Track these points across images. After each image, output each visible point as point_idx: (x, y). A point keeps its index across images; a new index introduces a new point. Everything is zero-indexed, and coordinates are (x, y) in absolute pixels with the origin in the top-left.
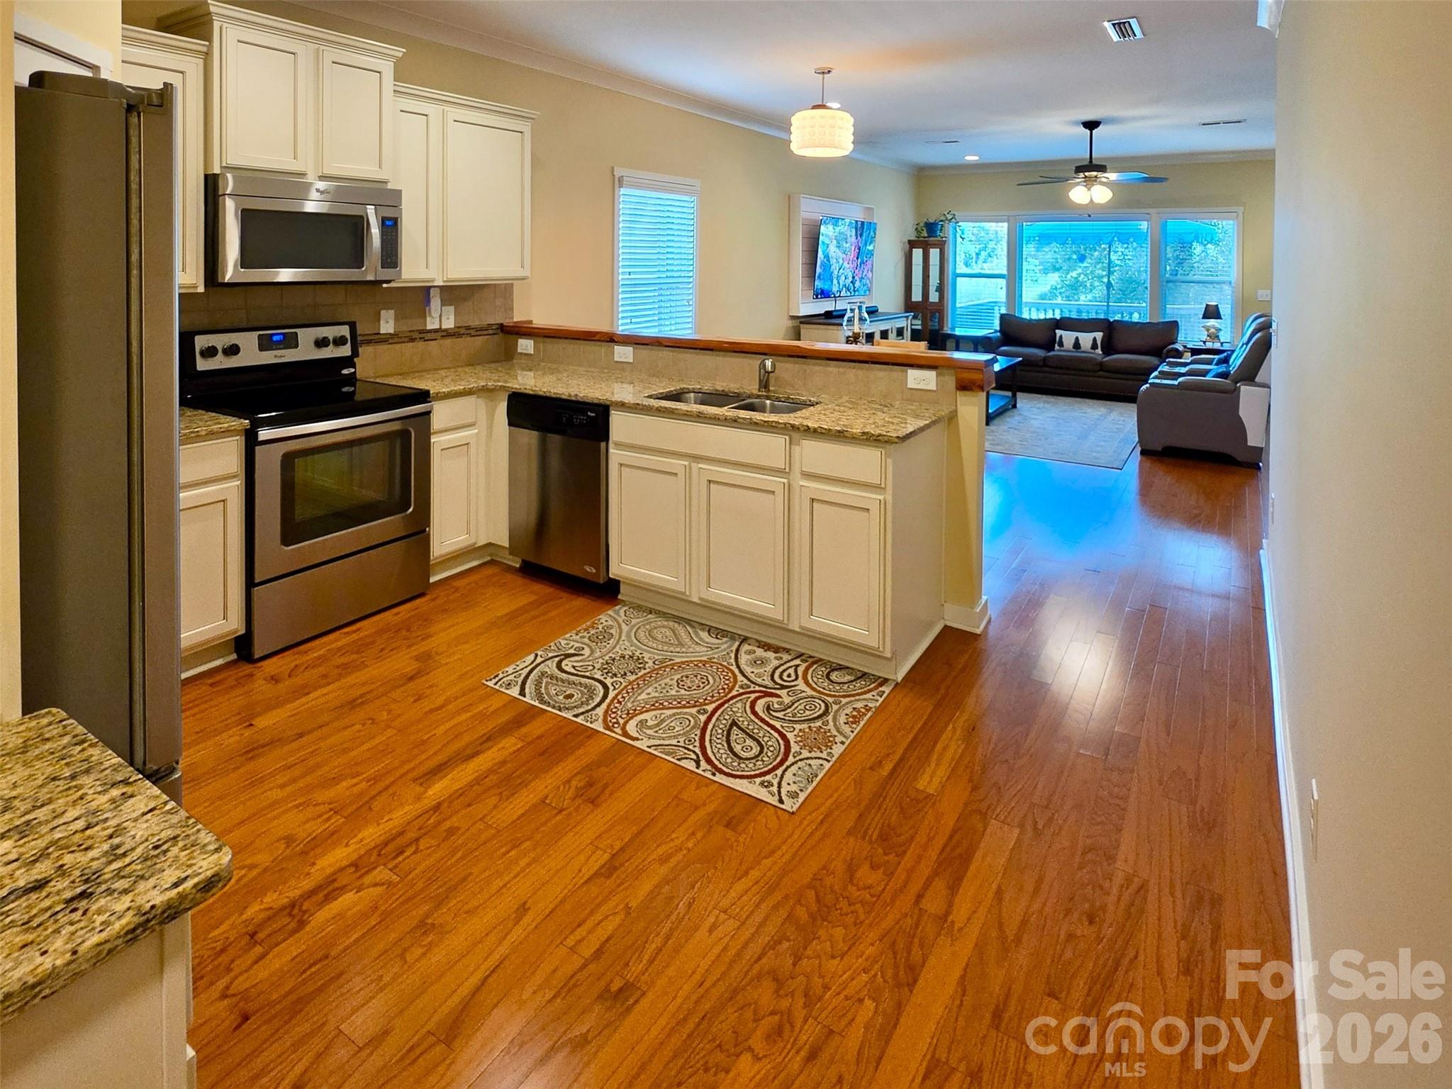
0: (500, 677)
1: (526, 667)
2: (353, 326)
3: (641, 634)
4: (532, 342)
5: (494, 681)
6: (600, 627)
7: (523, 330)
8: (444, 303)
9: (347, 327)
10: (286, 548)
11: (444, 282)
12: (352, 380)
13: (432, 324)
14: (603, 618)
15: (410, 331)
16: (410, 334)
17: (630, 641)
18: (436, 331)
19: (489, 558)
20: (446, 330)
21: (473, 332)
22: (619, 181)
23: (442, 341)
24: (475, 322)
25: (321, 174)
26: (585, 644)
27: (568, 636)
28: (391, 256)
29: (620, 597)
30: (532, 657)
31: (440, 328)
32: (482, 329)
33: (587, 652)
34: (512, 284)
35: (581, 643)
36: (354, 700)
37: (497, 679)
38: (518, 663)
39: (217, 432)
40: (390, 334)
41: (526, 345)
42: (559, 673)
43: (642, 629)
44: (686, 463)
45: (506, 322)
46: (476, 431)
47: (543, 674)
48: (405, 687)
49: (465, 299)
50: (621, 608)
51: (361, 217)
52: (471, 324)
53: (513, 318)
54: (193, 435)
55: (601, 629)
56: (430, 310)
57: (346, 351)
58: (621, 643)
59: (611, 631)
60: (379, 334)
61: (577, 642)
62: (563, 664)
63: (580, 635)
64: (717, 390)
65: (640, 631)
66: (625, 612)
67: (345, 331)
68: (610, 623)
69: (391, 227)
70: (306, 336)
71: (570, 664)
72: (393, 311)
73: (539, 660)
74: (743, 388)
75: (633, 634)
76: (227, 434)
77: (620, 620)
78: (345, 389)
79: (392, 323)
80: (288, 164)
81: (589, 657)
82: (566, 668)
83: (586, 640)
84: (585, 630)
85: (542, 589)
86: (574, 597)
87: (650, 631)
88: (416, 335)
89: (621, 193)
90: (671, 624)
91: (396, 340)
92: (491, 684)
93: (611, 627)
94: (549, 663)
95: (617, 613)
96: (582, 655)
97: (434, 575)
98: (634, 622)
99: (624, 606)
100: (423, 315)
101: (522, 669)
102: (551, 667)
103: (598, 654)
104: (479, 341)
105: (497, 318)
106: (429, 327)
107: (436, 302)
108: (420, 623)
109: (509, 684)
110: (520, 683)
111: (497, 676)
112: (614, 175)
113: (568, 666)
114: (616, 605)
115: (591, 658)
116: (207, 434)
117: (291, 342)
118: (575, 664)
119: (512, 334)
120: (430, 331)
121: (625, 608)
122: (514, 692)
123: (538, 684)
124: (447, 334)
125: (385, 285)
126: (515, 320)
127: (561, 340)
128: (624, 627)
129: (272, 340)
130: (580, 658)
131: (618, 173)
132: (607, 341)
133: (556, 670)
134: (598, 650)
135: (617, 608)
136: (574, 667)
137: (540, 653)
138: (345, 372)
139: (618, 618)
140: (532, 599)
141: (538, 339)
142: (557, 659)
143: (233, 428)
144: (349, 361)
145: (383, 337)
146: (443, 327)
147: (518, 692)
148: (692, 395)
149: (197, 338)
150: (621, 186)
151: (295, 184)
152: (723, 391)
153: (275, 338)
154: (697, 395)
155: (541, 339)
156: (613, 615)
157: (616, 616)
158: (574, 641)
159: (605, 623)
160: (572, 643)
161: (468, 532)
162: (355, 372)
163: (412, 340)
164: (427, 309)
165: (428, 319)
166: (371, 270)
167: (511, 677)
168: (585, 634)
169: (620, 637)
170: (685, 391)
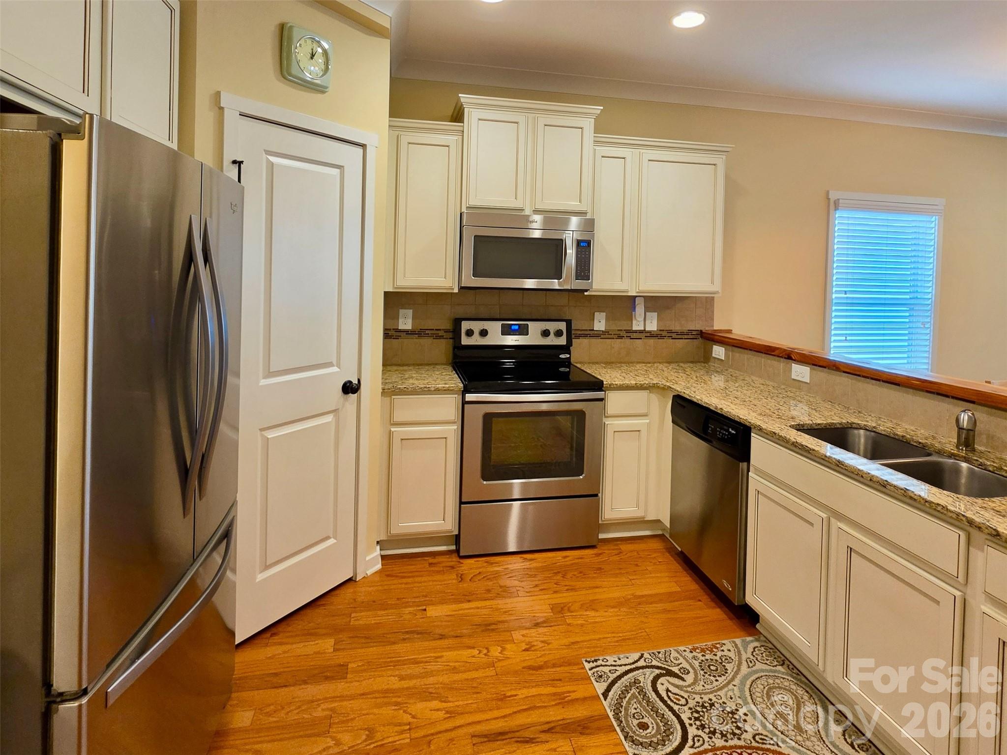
0: (600, 662)
1: (625, 665)
2: (569, 323)
3: (759, 687)
4: (724, 349)
5: (592, 665)
6: (719, 654)
7: (716, 337)
8: (647, 309)
9: (565, 323)
10: (485, 482)
11: (638, 292)
12: (567, 363)
13: (637, 326)
14: (728, 644)
15: (618, 330)
16: (619, 333)
17: (742, 691)
18: (641, 332)
19: (660, 532)
20: (650, 332)
21: (674, 336)
22: (835, 203)
23: (646, 340)
24: (677, 327)
25: (534, 209)
26: (694, 669)
27: (682, 648)
28: (584, 270)
29: (758, 626)
30: (636, 656)
31: (645, 330)
32: (682, 333)
33: (690, 678)
34: (713, 298)
35: (690, 664)
36: (490, 625)
37: (595, 664)
38: (621, 656)
39: (441, 390)
40: (603, 331)
41: (719, 351)
42: (650, 688)
43: (763, 681)
44: (824, 516)
45: (705, 328)
46: (648, 421)
47: (636, 682)
48: (527, 631)
49: (668, 308)
50: (752, 641)
51: (562, 240)
52: (673, 328)
53: (713, 326)
54: (425, 389)
55: (718, 658)
56: (635, 314)
57: (563, 341)
58: (731, 687)
59: (728, 666)
60: (593, 330)
61: (687, 661)
62: (662, 680)
63: (694, 654)
64: (894, 434)
65: (759, 682)
66: (754, 648)
67: (562, 326)
68: (732, 654)
69: (584, 247)
70: (535, 328)
71: (667, 685)
72: (605, 313)
73: (641, 663)
74: (934, 438)
75: (749, 683)
76: (448, 392)
77: (744, 657)
78: (562, 369)
79: (603, 322)
80: (510, 203)
81: (689, 686)
82: (659, 686)
83: (696, 664)
84: (703, 650)
85: (687, 583)
86: (713, 604)
87: (770, 689)
88: (623, 334)
89: (837, 216)
90: (800, 691)
91: (607, 336)
92: (587, 666)
93: (729, 660)
94: (648, 671)
95: (746, 645)
96: (683, 679)
97: (604, 533)
98: (759, 666)
99: (757, 640)
100: (630, 318)
101: (621, 666)
102: (646, 678)
103: (699, 688)
104: (680, 343)
105: (697, 325)
106: (635, 328)
107: (640, 309)
108: (575, 573)
109: (601, 676)
110: (610, 681)
111: (596, 661)
112: (829, 199)
113: (663, 684)
114: (750, 635)
115: (689, 689)
116: (435, 390)
117: (523, 331)
118: (671, 688)
119: (709, 340)
120: (636, 332)
121: (756, 644)
122: (600, 688)
123: (626, 690)
124: (651, 335)
125: (586, 293)
126: (715, 328)
127: (746, 351)
128: (744, 669)
129: (511, 328)
130: (680, 683)
131: (833, 196)
132: (785, 358)
133: (650, 684)
134: (702, 683)
135: (749, 639)
136: (668, 690)
137: (646, 655)
138: (562, 356)
139: (743, 652)
140: (673, 589)
141: (728, 347)
142: (657, 671)
143: (452, 389)
144: (566, 349)
145: (596, 333)
146: (647, 329)
147: (602, 691)
148: (862, 432)
149: (463, 322)
150: (836, 208)
151: (519, 218)
152: (903, 436)
153: (513, 327)
154: (868, 433)
155: (730, 348)
156: (739, 645)
157: (741, 649)
158: (684, 658)
159: (726, 653)
160: (681, 660)
161: (638, 506)
162: (570, 357)
163: (621, 337)
164: (633, 313)
165: (634, 322)
166: (568, 281)
167: (606, 669)
168: (699, 655)
169: (733, 679)
170: (854, 426)
